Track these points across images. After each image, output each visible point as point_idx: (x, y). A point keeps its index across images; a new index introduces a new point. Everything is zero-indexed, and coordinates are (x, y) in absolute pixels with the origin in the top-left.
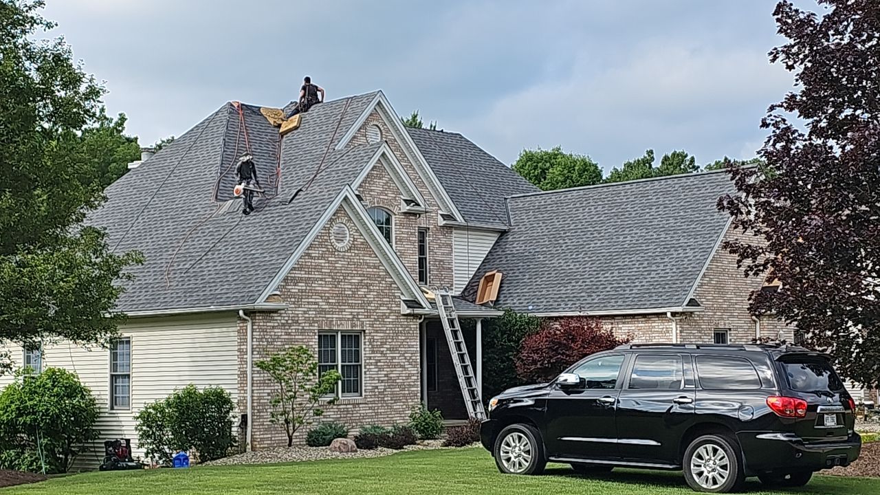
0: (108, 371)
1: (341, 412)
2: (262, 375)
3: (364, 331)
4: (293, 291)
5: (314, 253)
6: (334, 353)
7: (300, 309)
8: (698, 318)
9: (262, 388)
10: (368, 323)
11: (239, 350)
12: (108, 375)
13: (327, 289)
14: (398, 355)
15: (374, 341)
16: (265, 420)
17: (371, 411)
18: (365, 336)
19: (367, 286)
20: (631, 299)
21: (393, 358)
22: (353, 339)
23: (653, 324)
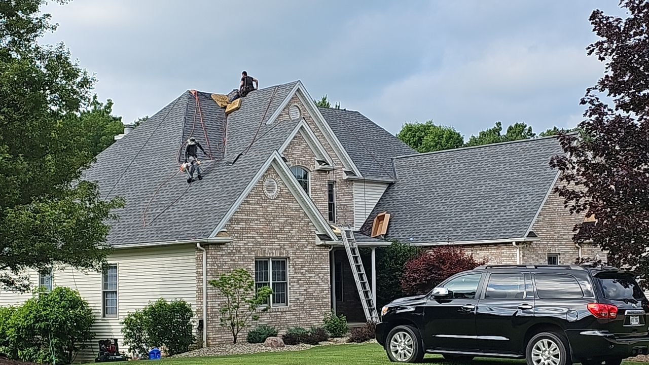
0: (101, 289)
1: (272, 317)
2: (214, 291)
3: (289, 258)
4: (236, 228)
5: (252, 200)
6: (267, 274)
7: (241, 242)
8: (536, 246)
9: (214, 300)
10: (291, 251)
11: (197, 273)
12: (101, 292)
13: (262, 227)
14: (314, 275)
15: (296, 265)
16: (217, 324)
17: (294, 317)
18: (289, 261)
19: (291, 224)
20: (485, 232)
21: (310, 277)
22: (280, 264)
23: (502, 251)
